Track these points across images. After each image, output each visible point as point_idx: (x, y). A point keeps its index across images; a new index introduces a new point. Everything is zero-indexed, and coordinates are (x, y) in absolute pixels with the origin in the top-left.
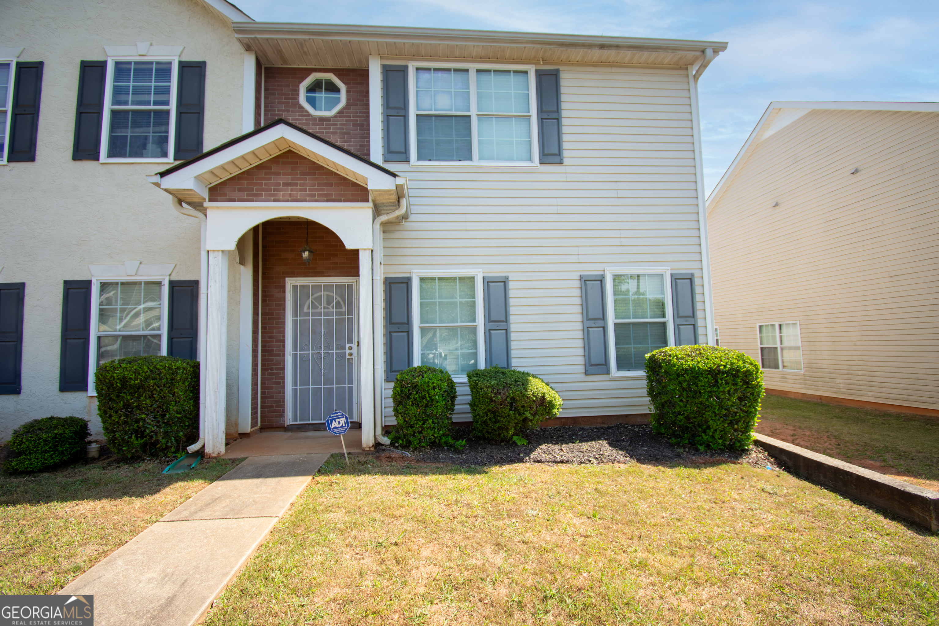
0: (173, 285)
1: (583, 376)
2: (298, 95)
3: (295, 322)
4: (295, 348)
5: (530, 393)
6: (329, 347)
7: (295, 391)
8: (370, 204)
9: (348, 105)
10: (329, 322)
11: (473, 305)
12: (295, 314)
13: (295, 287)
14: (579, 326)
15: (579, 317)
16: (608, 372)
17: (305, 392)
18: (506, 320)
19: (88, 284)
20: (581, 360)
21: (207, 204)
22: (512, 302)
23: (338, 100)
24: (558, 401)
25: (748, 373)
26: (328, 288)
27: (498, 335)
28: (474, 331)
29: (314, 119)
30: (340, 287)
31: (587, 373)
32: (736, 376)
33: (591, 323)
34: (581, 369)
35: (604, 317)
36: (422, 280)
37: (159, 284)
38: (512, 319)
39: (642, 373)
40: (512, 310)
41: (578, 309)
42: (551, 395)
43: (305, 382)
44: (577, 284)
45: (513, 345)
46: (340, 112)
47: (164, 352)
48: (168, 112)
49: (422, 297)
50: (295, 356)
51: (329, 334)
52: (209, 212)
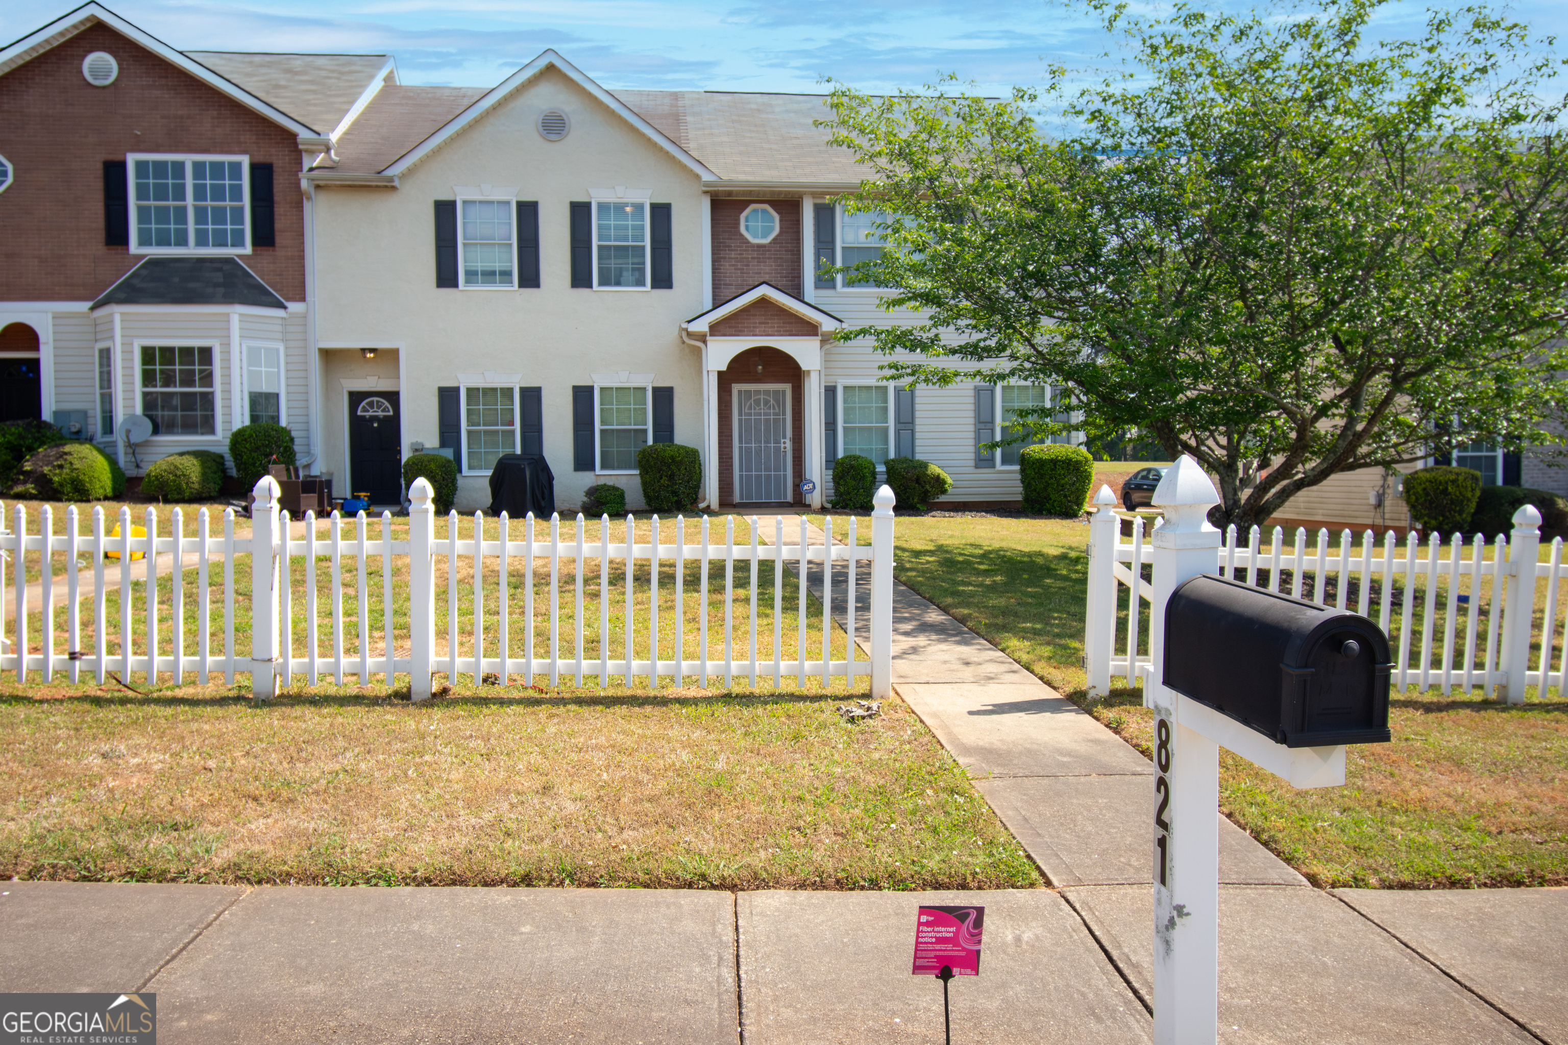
0: (655, 390)
1: (973, 470)
2: (739, 224)
3: (740, 421)
4: (740, 441)
5: (929, 472)
6: (767, 441)
7: (741, 477)
8: (820, 338)
9: (781, 232)
10: (767, 421)
11: (885, 409)
12: (740, 414)
13: (740, 392)
14: (972, 428)
15: (972, 421)
16: (994, 466)
17: (749, 477)
18: (912, 423)
19: (591, 389)
20: (972, 456)
21: (708, 338)
22: (917, 407)
23: (772, 229)
24: (949, 480)
25: (1078, 463)
26: (767, 392)
27: (905, 434)
28: (886, 430)
29: (753, 246)
30: (776, 392)
31: (976, 467)
32: (1069, 464)
33: (982, 426)
34: (972, 463)
35: (992, 421)
36: (846, 388)
37: (644, 389)
38: (917, 421)
39: (1017, 468)
40: (917, 414)
41: (972, 414)
42: (944, 475)
43: (749, 469)
44: (972, 393)
45: (918, 442)
46: (774, 239)
47: (650, 442)
48: (643, 248)
49: (845, 401)
50: (741, 448)
51: (767, 430)
52: (709, 344)
